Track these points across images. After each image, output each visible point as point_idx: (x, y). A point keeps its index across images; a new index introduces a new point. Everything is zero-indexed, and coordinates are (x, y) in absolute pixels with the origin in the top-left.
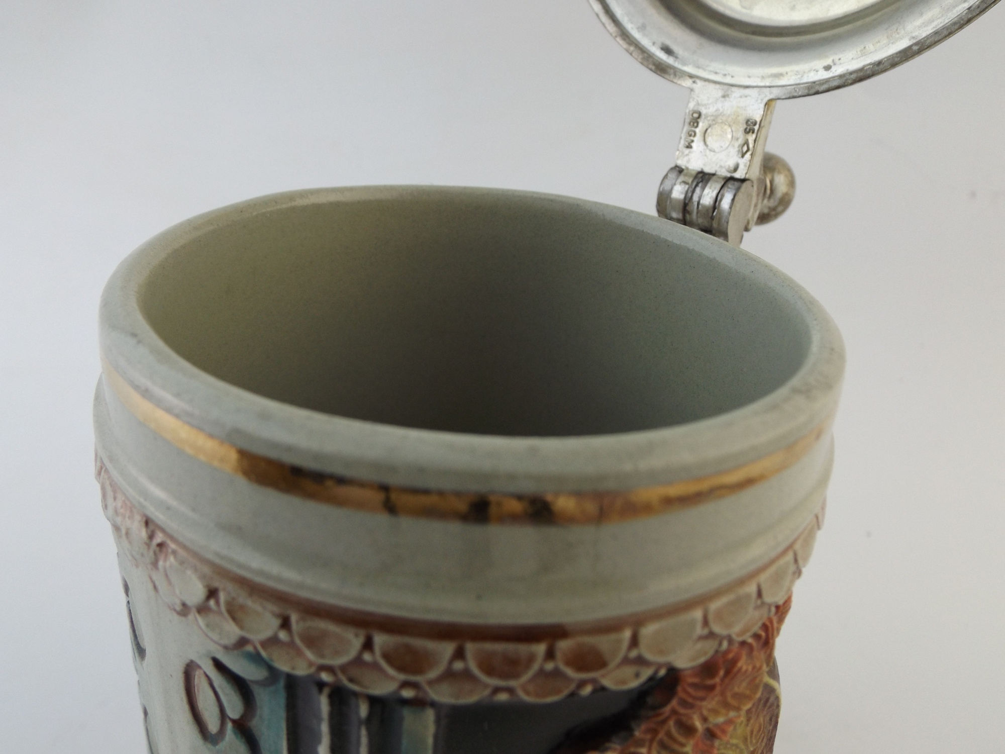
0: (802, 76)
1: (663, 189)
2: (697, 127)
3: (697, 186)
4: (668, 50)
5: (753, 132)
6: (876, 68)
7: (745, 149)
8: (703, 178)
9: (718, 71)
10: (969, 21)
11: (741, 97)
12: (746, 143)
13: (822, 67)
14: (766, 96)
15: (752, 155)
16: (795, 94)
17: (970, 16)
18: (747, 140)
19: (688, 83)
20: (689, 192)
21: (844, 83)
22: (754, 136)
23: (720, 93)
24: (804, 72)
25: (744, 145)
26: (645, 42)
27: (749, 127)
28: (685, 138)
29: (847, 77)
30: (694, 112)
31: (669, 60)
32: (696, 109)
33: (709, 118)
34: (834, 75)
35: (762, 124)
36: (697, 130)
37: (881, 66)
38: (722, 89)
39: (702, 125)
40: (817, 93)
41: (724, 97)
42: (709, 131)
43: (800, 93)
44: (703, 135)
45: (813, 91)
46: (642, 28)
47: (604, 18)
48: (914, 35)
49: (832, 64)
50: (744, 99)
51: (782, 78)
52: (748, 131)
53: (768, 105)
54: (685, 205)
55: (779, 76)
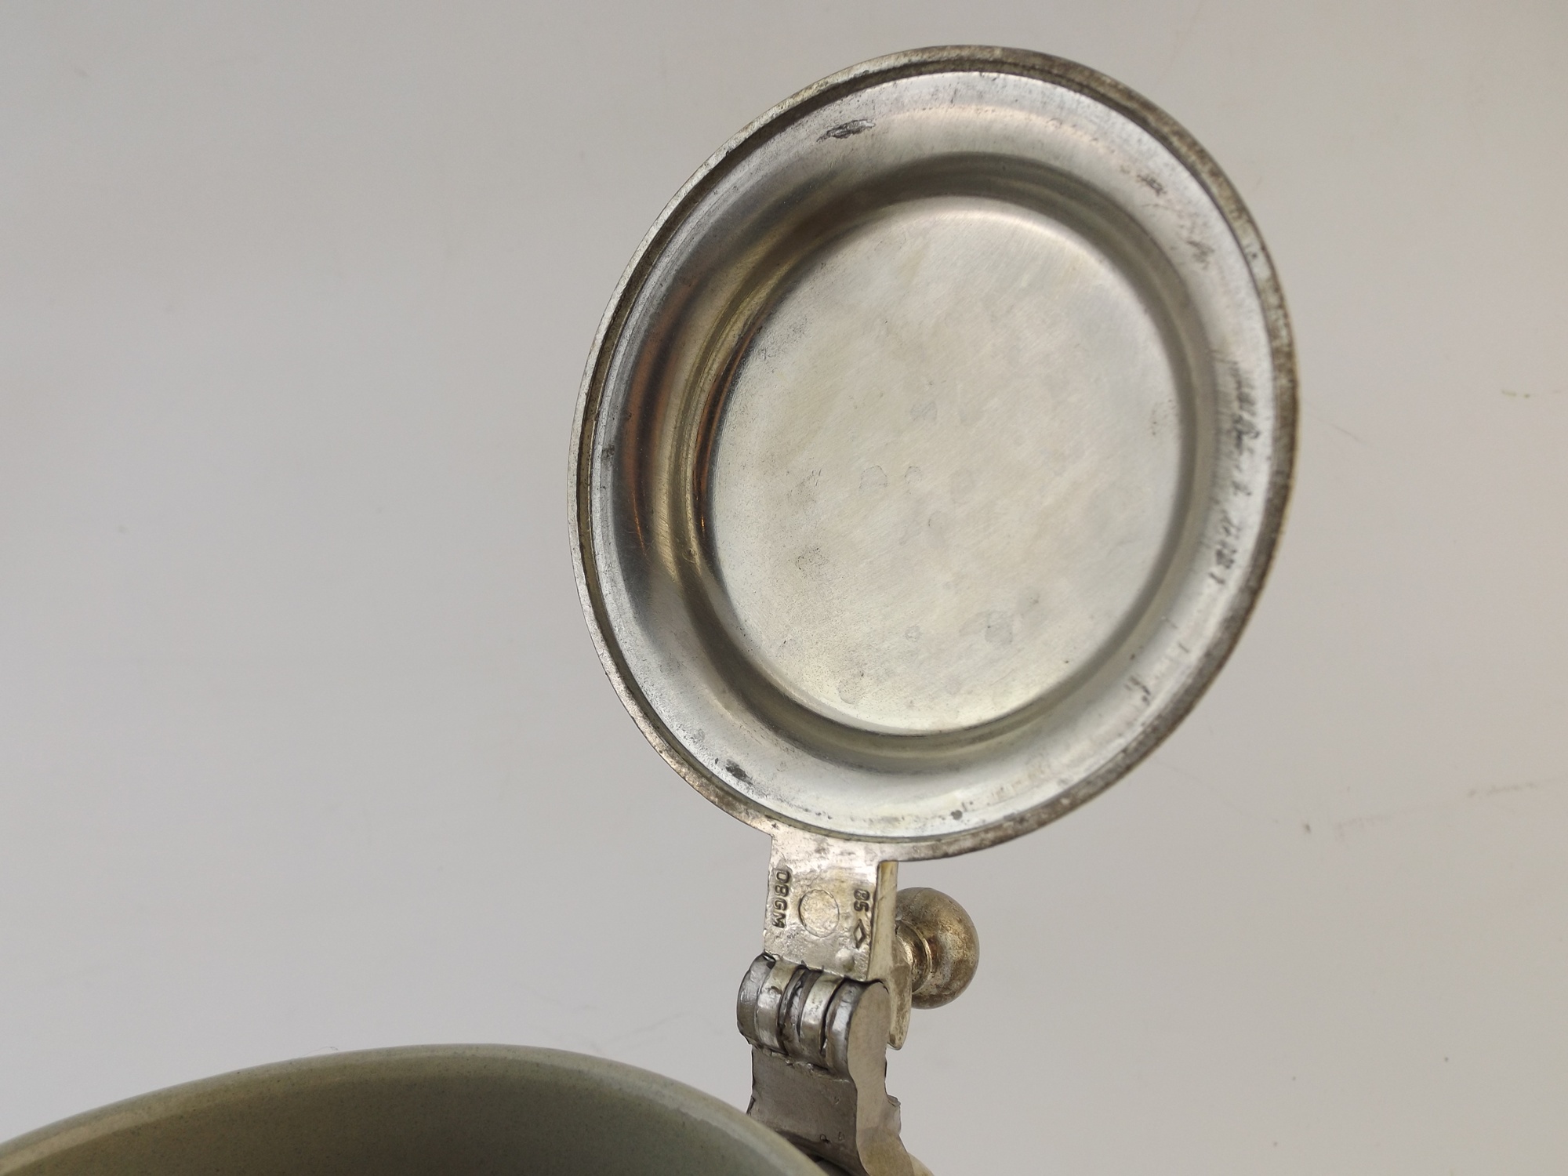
0: (924, 825)
1: (743, 998)
2: (787, 894)
3: (794, 994)
4: (737, 772)
5: (867, 910)
6: (1019, 827)
7: (859, 935)
8: (805, 977)
9: (809, 808)
10: (1128, 768)
11: (842, 854)
12: (860, 925)
13: (949, 813)
14: (876, 856)
15: (870, 944)
16: (916, 856)
17: (1128, 762)
18: (860, 920)
19: (766, 825)
20: (783, 1006)
21: (980, 844)
22: (869, 914)
23: (813, 846)
24: (927, 819)
25: (857, 928)
26: (704, 758)
27: (859, 902)
28: (772, 912)
29: (983, 835)
30: (780, 871)
31: (740, 787)
32: (781, 867)
33: (802, 883)
34: (967, 827)
35: (879, 896)
36: (788, 899)
37: (1026, 824)
38: (814, 840)
39: (795, 891)
40: (946, 855)
41: (818, 851)
42: (804, 902)
43: (922, 855)
44: (797, 908)
45: (939, 853)
46: (699, 737)
47: (643, 725)
48: (1063, 776)
49: (961, 810)
50: (847, 857)
51: (896, 824)
52: (860, 907)
53: (883, 867)
54: (782, 1023)
55: (892, 820)
